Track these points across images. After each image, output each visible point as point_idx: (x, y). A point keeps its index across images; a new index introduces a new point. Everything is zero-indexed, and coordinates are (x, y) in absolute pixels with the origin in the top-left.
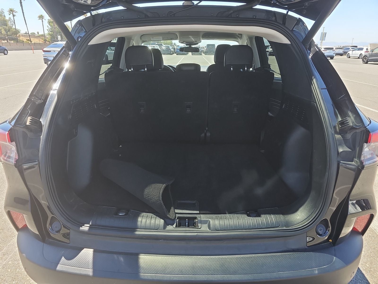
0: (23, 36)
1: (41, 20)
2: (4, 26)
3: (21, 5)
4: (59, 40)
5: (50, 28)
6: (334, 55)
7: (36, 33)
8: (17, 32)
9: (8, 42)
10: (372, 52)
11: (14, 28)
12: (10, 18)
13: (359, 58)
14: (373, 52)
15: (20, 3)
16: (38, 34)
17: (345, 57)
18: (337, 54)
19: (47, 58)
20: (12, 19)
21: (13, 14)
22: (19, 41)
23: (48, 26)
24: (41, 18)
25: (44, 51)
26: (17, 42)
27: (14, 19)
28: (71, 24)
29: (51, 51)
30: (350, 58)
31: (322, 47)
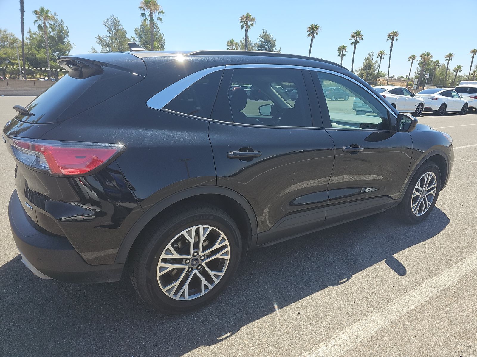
1: (412, 61)
2: (368, 70)
3: (391, 46)
8: (378, 76)
11: (377, 72)
21: (381, 57)
23: (417, 68)
27: (380, 62)
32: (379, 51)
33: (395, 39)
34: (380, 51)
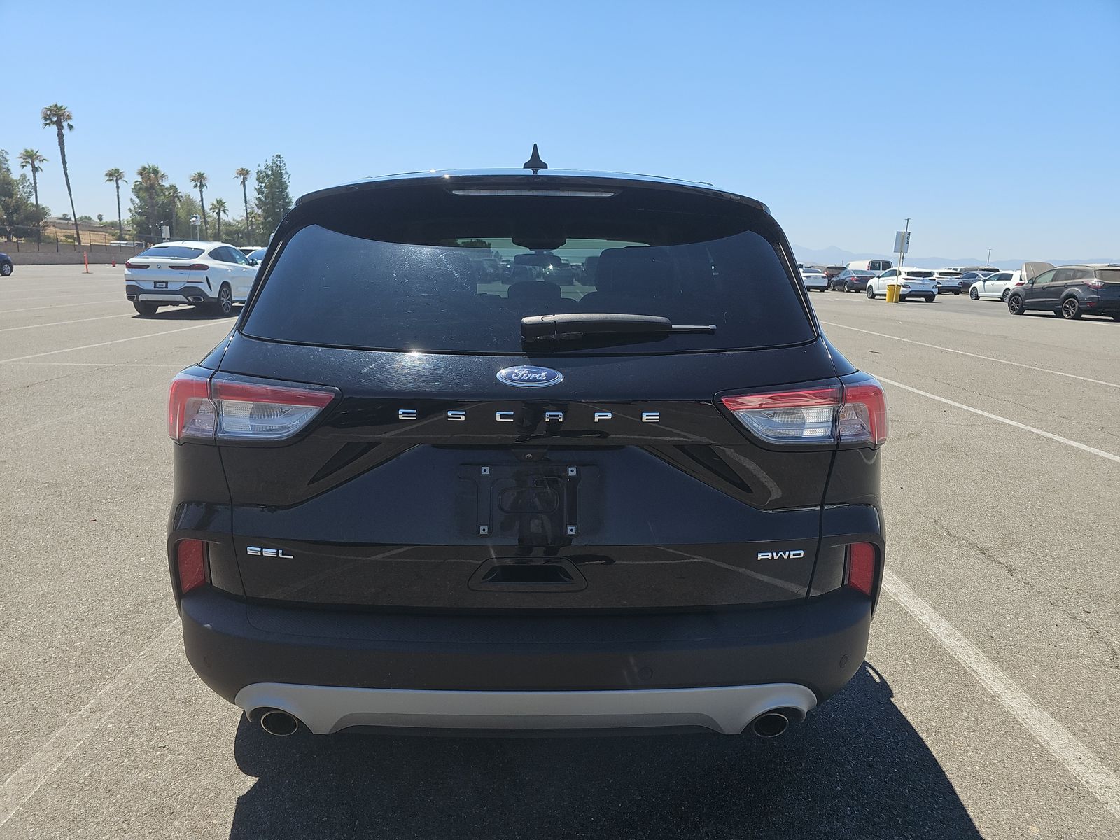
0: (54, 224)
1: (115, 183)
2: (5, 196)
3: (59, 141)
4: (164, 239)
5: (139, 204)
6: (936, 291)
7: (93, 218)
8: (39, 213)
9: (9, 240)
10: (1033, 284)
11: (33, 204)
12: (24, 177)
13: (1002, 300)
14: (1035, 285)
15: (58, 135)
16: (100, 219)
17: (965, 297)
18: (942, 290)
19: (136, 284)
20: (29, 180)
21: (33, 165)
22: (42, 237)
23: (131, 199)
24: (115, 179)
25: (130, 266)
26: (39, 241)
27: (35, 179)
28: (202, 196)
29: (148, 266)
30: (980, 299)
31: (902, 269)
32: (23, 151)
33: (65, 124)
34: (27, 151)
